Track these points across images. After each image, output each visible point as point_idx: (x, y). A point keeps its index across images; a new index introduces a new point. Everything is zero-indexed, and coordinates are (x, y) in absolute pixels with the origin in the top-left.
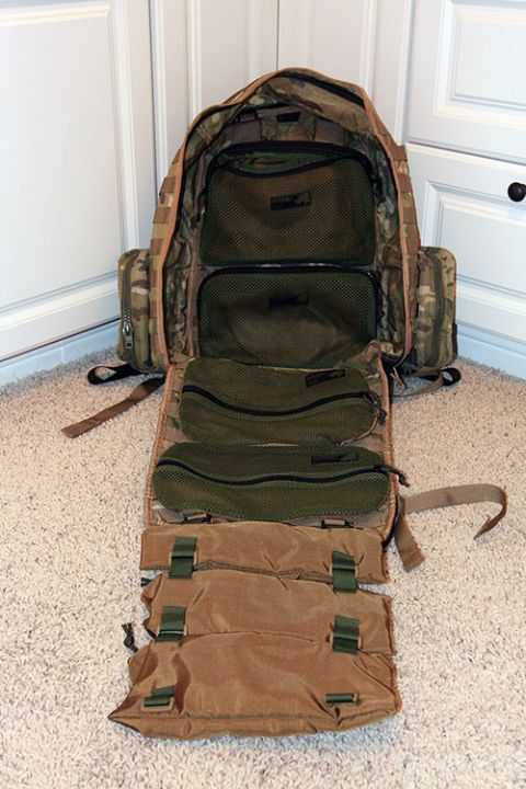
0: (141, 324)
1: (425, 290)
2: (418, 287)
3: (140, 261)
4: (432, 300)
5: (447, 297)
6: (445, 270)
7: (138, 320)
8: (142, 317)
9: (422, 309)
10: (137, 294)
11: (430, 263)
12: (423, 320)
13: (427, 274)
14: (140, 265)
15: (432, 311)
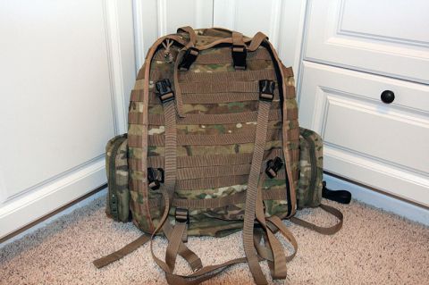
0: (124, 196)
1: (304, 163)
2: (299, 160)
3: (122, 152)
4: (309, 169)
5: (319, 166)
6: (316, 148)
7: (122, 192)
8: (124, 191)
9: (302, 175)
10: (120, 176)
11: (307, 145)
12: (303, 182)
13: (305, 153)
14: (122, 155)
15: (309, 176)
